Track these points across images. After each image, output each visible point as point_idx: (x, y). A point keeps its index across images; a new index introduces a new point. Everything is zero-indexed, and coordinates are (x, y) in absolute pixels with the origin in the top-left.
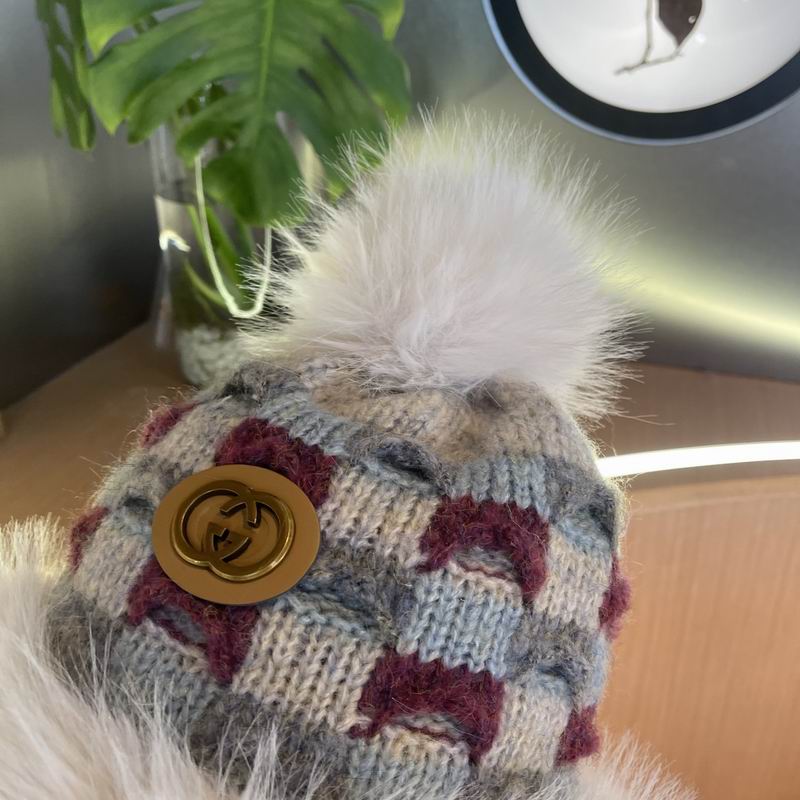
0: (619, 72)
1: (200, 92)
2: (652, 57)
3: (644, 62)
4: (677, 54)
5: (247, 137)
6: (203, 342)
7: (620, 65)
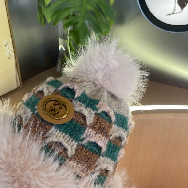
0: (167, 15)
1: (70, 14)
2: (175, 12)
3: (173, 13)
4: (181, 12)
7: (168, 14)
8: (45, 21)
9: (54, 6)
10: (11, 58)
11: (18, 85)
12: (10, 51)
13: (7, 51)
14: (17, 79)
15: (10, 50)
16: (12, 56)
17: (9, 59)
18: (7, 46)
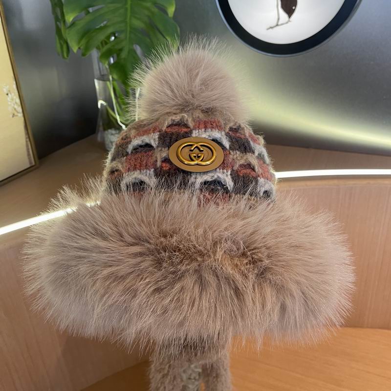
0: (268, 29)
2: (280, 23)
3: (277, 25)
4: (289, 21)
5: (124, 55)
6: (112, 134)
7: (268, 27)
8: (68, 49)
9: (81, 25)
10: (17, 116)
11: (31, 163)
12: (14, 104)
13: (10, 103)
14: (28, 152)
15: (14, 102)
16: (18, 112)
17: (13, 117)
18: (9, 94)
